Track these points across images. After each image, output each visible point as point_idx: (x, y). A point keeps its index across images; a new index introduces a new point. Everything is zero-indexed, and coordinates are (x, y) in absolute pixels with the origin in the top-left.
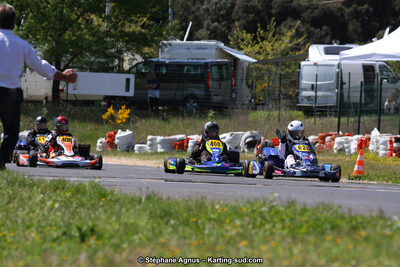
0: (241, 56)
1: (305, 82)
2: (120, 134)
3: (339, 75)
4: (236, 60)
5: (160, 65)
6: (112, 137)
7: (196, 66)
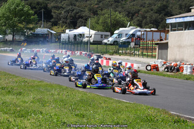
0: (53, 32)
1: (62, 38)
2: (23, 49)
3: (69, 37)
4: (51, 33)
5: (34, 34)
6: (22, 49)
7: (42, 34)
